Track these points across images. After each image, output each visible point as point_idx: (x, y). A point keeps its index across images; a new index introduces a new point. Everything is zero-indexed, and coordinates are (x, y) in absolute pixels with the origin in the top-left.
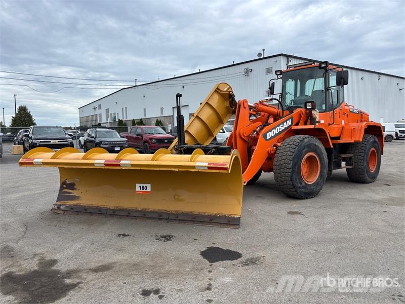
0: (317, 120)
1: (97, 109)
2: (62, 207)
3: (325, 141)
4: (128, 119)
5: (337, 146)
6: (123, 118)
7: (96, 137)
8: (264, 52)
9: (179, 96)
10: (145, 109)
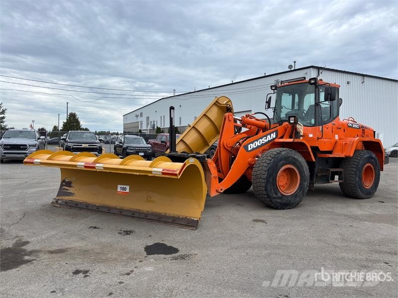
0: (302, 134)
1: (139, 117)
2: (59, 202)
3: (306, 155)
4: (166, 127)
5: (329, 160)
6: (161, 126)
7: (124, 142)
8: (295, 64)
9: (172, 108)
10: (180, 118)
